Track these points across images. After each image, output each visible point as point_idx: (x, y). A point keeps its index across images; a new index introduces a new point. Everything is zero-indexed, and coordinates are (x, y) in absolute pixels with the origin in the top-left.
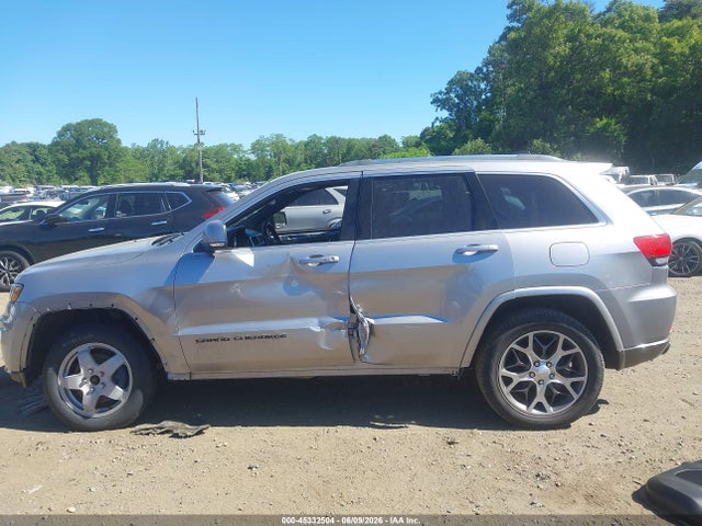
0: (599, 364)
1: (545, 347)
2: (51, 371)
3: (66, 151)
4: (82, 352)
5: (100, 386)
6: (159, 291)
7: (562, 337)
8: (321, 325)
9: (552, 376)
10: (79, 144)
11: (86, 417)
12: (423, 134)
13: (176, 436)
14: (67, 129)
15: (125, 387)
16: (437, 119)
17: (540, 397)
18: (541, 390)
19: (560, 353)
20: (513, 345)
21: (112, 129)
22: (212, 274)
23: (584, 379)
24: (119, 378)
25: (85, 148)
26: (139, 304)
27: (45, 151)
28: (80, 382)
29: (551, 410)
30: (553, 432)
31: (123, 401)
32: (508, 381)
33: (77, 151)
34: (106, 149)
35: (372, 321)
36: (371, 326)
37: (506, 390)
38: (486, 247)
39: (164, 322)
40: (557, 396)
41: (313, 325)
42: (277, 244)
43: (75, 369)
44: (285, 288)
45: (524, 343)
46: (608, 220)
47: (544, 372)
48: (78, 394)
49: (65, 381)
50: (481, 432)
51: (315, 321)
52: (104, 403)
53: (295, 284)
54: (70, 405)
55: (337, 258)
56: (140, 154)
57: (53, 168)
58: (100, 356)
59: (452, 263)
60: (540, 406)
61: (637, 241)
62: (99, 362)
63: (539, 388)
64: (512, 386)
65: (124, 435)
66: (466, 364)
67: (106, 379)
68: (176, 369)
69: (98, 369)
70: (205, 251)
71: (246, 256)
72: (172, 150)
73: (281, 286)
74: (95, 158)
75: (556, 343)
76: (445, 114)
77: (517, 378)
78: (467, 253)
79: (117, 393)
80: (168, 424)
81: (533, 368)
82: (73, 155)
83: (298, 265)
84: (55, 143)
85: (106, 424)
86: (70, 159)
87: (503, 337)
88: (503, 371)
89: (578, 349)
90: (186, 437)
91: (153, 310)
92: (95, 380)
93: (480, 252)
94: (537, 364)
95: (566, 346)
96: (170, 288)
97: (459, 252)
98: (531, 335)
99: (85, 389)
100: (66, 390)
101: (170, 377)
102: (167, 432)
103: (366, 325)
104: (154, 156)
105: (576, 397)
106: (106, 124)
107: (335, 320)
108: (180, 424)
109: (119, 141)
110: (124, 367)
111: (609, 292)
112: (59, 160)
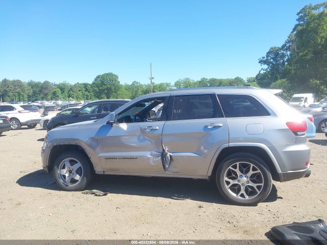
0: (269, 178)
1: (245, 169)
2: (56, 167)
3: (97, 86)
4: (66, 161)
5: (72, 174)
6: (93, 139)
7: (252, 165)
8: (151, 155)
9: (248, 182)
10: (103, 84)
11: (67, 186)
12: (257, 76)
13: (96, 195)
14: (98, 77)
15: (80, 175)
16: (262, 69)
17: (243, 191)
18: (243, 188)
19: (251, 172)
20: (230, 167)
21: (116, 77)
22: (112, 133)
23: (262, 184)
24: (79, 172)
25: (105, 85)
26: (85, 143)
27: (90, 86)
28: (65, 172)
29: (247, 197)
30: (248, 207)
31: (80, 181)
32: (228, 183)
33: (102, 87)
34: (114, 85)
35: (171, 154)
36: (171, 156)
37: (227, 187)
38: (217, 125)
39: (94, 150)
40: (250, 191)
41: (148, 155)
42: (135, 122)
43: (64, 168)
44: (138, 139)
45: (235, 167)
46: (275, 115)
47: (244, 180)
48: (64, 176)
49: (60, 172)
50: (215, 204)
51: (149, 153)
52: (73, 181)
53: (141, 138)
54: (62, 181)
55: (157, 128)
56: (128, 88)
57: (92, 93)
58: (72, 163)
59: (203, 131)
60: (242, 195)
61: (288, 124)
62: (72, 165)
63: (242, 187)
64: (230, 185)
65: (79, 193)
66: (210, 174)
67: (74, 172)
68: (99, 169)
69: (72, 168)
70: (110, 124)
71: (124, 126)
72: (141, 86)
73: (136, 138)
74: (109, 90)
75: (249, 168)
76: (265, 67)
77: (232, 182)
78: (209, 127)
79: (78, 177)
80: (94, 191)
81: (239, 178)
82: (101, 88)
83: (143, 131)
84: (94, 83)
85: (73, 189)
86: (99, 90)
87: (225, 163)
88: (226, 179)
89: (259, 171)
90: (100, 196)
91: (90, 146)
92: (70, 172)
93: (215, 127)
94: (241, 176)
95: (254, 169)
96: (97, 138)
97: (206, 127)
98: (238, 164)
99: (67, 175)
100: (61, 175)
101: (96, 172)
102: (94, 193)
103: (168, 155)
104: (134, 89)
105: (259, 192)
106: (114, 75)
107: (156, 153)
108: (99, 191)
109: (119, 82)
110: (80, 167)
111: (273, 146)
112: (95, 90)
